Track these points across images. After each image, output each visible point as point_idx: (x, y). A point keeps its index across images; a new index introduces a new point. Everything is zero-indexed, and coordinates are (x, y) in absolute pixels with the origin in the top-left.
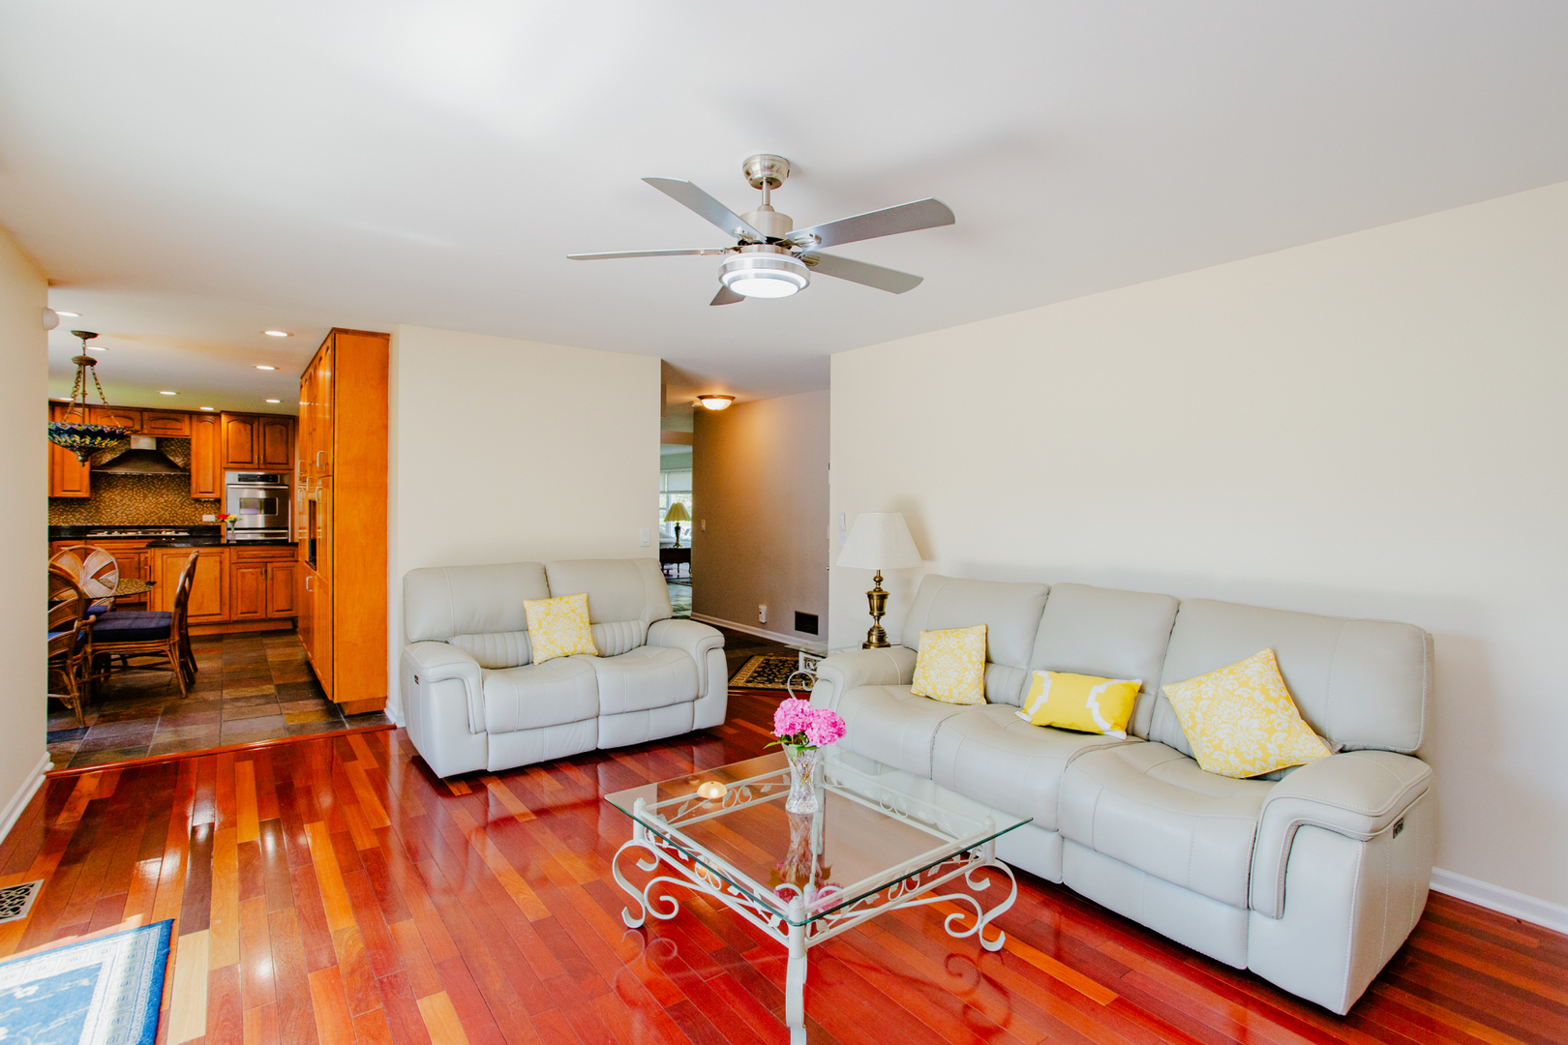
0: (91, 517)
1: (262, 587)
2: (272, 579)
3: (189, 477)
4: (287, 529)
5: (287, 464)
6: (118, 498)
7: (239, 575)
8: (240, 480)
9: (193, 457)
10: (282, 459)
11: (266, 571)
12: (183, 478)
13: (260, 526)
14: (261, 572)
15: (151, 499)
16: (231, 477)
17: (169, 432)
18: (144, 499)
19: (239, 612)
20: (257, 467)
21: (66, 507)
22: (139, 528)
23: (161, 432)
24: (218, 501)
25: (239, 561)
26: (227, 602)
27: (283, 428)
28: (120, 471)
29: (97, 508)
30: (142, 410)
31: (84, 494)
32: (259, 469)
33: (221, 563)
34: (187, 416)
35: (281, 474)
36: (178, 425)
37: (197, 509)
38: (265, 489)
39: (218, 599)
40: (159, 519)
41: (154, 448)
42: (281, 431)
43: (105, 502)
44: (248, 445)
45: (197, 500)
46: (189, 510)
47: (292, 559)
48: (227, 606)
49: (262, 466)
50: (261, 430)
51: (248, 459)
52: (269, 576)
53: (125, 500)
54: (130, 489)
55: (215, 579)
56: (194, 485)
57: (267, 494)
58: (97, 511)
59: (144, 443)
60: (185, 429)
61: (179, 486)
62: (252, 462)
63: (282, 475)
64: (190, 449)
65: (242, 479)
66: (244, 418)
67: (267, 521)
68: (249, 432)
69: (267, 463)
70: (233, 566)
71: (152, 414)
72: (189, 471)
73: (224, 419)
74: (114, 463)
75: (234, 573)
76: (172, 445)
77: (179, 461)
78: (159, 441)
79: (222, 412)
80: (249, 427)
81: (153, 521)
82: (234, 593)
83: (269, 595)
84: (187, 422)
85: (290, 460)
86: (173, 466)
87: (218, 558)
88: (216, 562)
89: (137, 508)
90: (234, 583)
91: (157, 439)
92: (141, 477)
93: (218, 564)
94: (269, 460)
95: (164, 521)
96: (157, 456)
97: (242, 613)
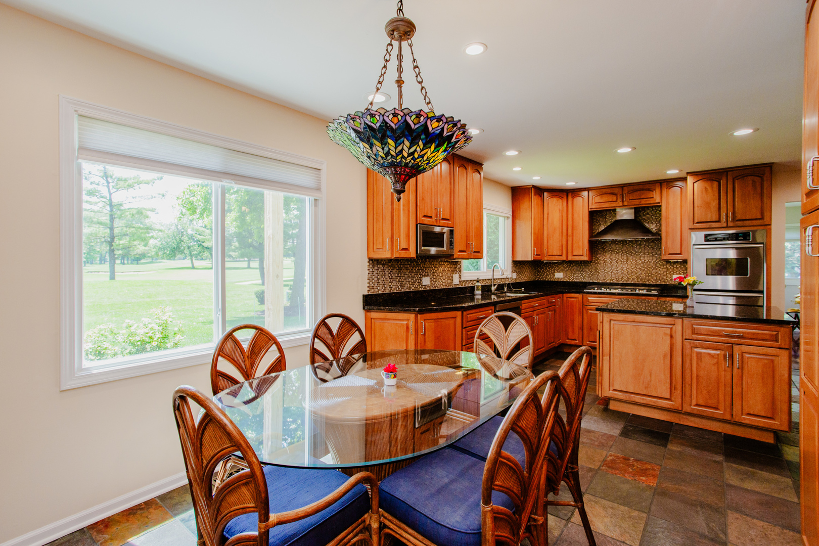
0: (592, 275)
1: (725, 376)
2: (741, 368)
3: (660, 240)
4: (762, 292)
5: (762, 218)
6: (609, 261)
7: (694, 355)
8: (706, 240)
9: (663, 223)
10: (756, 214)
11: (732, 356)
12: (655, 240)
13: (731, 288)
14: (725, 356)
15: (632, 261)
16: (698, 237)
17: (643, 201)
18: (627, 261)
19: (694, 402)
20: (725, 225)
21: (577, 267)
22: (623, 285)
23: (637, 202)
24: (685, 262)
25: (695, 336)
26: (679, 387)
27: (758, 179)
28: (609, 238)
29: (596, 269)
30: (622, 186)
31: (585, 258)
32: (727, 227)
33: (671, 336)
34: (658, 185)
35: (752, 231)
36: (650, 194)
37: (668, 270)
38: (736, 248)
39: (668, 381)
40: (638, 277)
41: (633, 218)
42: (754, 182)
43: (600, 264)
44: (715, 204)
45: (668, 261)
46: (661, 270)
47: (774, 344)
48: (679, 392)
49: (730, 224)
50: (730, 186)
51: (715, 218)
52: (737, 364)
53: (614, 262)
54: (618, 253)
55: (665, 356)
56: (663, 248)
57: (738, 254)
58: (596, 271)
59: (625, 214)
60: (656, 197)
61: (653, 249)
62: (719, 221)
63: (754, 232)
64: (660, 215)
65: (707, 238)
66: (710, 176)
67: (738, 283)
68: (716, 189)
69: (736, 220)
70: (687, 343)
71: (631, 188)
72: (660, 235)
73: (690, 180)
74: (604, 232)
75: (688, 351)
76: (648, 214)
77: (653, 227)
78: (637, 211)
79: (688, 173)
80: (715, 184)
81: (633, 279)
82: (688, 379)
83: (737, 390)
84: (658, 190)
85: (766, 214)
86: (647, 231)
87: (668, 331)
88: (665, 334)
89: (622, 269)
90: (687, 365)
91: (635, 209)
92: (624, 242)
93: (668, 338)
94: (739, 216)
95: (641, 280)
96: (635, 225)
97: (697, 405)
